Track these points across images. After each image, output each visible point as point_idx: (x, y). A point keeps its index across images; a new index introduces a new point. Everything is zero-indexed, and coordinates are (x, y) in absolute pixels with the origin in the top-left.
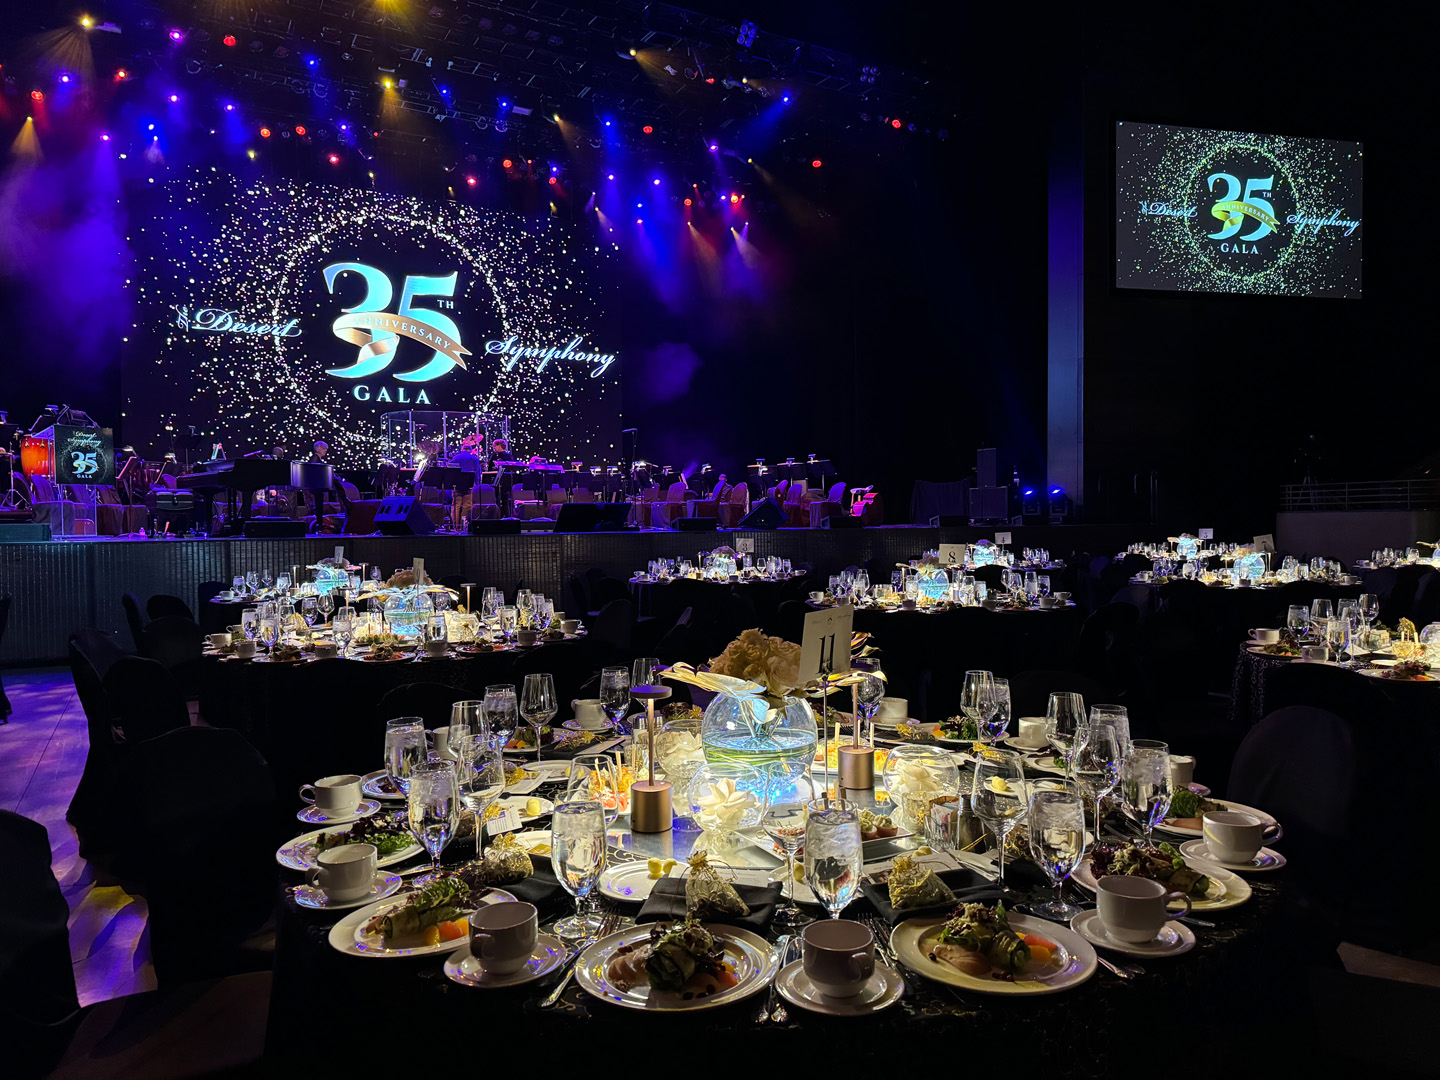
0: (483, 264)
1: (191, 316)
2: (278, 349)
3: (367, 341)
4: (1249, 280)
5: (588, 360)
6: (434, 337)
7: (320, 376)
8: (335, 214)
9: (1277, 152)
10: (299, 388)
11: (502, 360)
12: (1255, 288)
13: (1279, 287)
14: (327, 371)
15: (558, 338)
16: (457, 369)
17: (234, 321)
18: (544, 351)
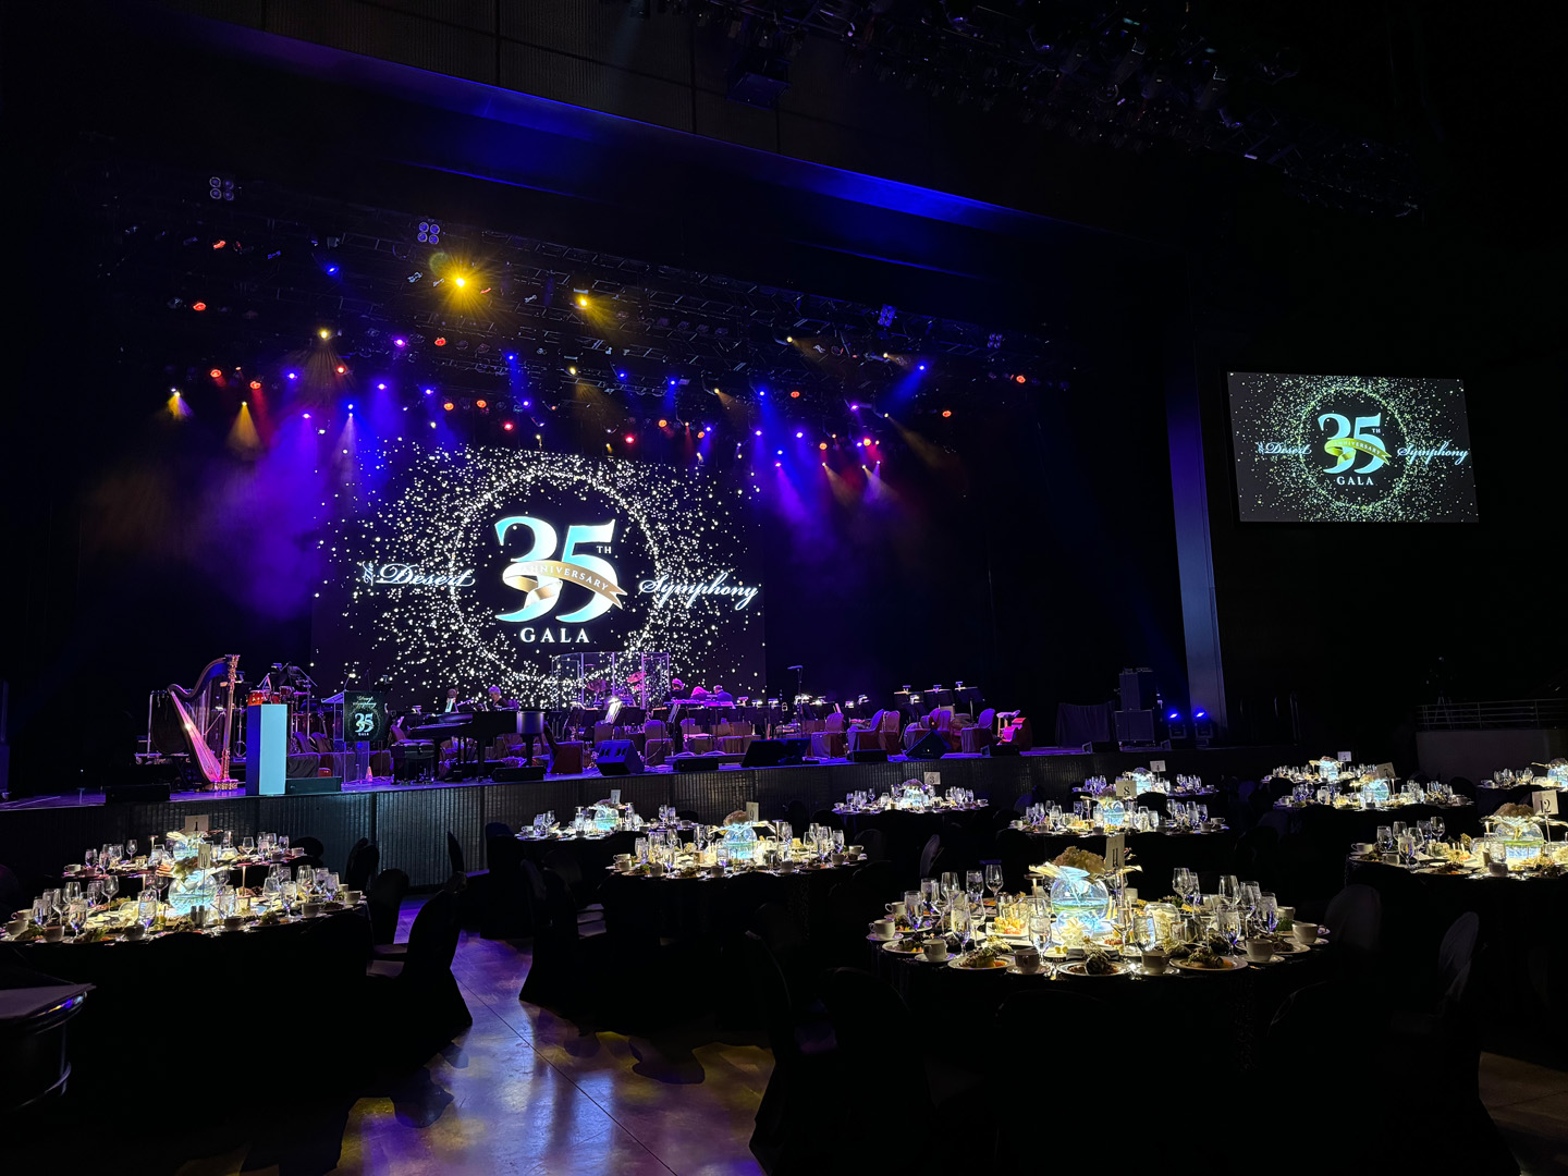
0: (638, 511)
1: (376, 571)
2: (453, 598)
3: (533, 586)
4: (1368, 509)
5: (733, 594)
6: (593, 580)
7: (491, 621)
8: (506, 473)
9: (1381, 392)
10: (471, 632)
11: (654, 598)
12: (1374, 516)
13: (1396, 515)
14: (497, 617)
15: (705, 575)
16: (614, 608)
17: (415, 574)
18: (692, 587)
